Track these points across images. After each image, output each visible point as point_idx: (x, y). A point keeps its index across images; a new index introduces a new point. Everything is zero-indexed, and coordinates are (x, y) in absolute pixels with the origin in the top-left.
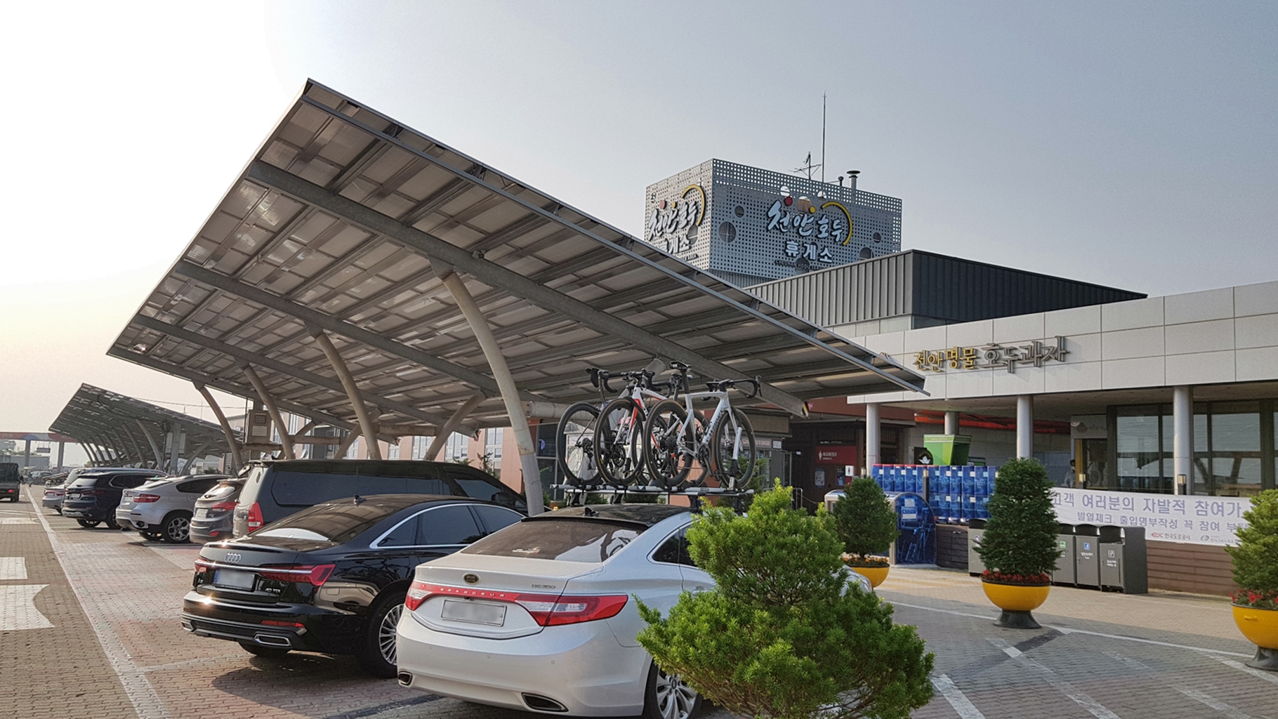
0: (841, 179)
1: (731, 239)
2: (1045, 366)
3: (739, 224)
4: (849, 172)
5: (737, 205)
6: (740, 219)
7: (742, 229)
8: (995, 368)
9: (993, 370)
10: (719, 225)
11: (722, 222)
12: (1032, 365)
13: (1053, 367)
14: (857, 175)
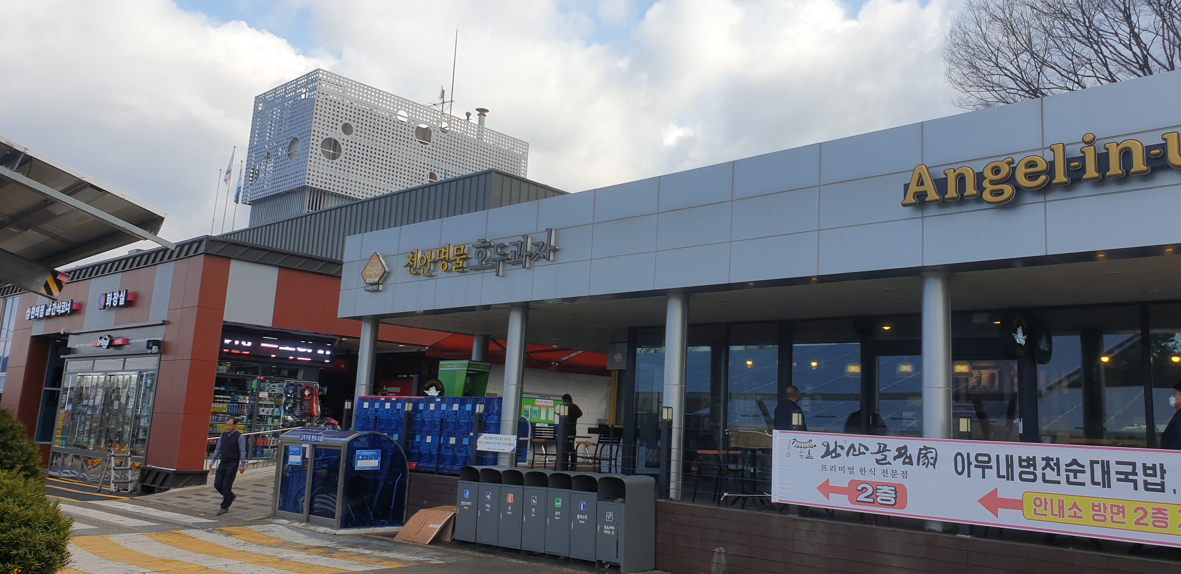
0: (468, 115)
1: (334, 157)
2: (534, 267)
3: (345, 142)
4: (477, 110)
5: (345, 121)
6: (346, 137)
7: (349, 148)
8: (485, 271)
9: (483, 273)
10: (321, 141)
11: (325, 137)
12: (520, 266)
13: (542, 269)
14: (486, 114)
